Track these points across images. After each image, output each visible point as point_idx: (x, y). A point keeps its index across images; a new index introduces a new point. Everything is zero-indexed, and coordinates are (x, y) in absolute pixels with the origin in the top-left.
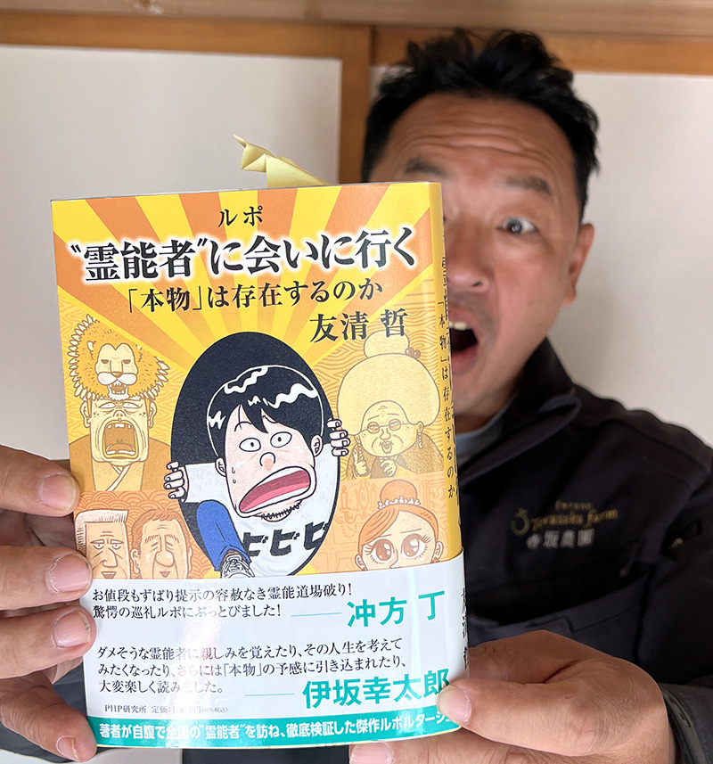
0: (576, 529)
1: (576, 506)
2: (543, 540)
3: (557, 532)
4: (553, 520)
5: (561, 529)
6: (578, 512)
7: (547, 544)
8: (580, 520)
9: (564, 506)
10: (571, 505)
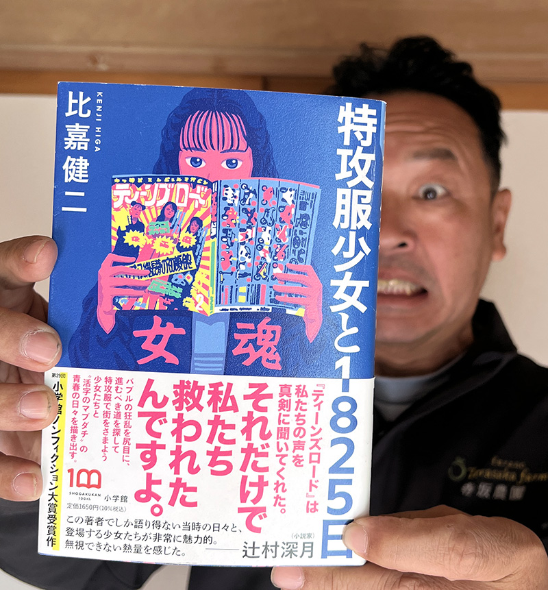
0: (509, 485)
1: (510, 464)
2: (476, 490)
3: (490, 484)
4: (488, 474)
5: (494, 483)
6: (511, 470)
7: (480, 494)
8: (513, 477)
9: (499, 463)
10: (505, 462)
